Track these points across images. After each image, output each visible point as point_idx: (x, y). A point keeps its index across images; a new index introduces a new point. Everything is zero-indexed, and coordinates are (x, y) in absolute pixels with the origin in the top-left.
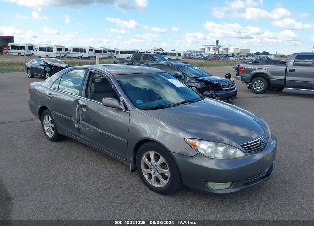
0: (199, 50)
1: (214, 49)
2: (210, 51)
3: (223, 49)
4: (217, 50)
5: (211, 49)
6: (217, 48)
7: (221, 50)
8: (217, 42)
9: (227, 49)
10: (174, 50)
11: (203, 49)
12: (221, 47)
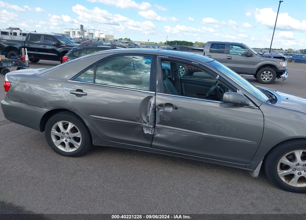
0: (63, 33)
1: (79, 33)
2: (75, 35)
3: (87, 33)
4: (82, 34)
5: (76, 33)
6: (82, 32)
7: (86, 34)
8: (82, 26)
9: (92, 34)
10: (35, 32)
11: (67, 32)
12: (86, 31)
